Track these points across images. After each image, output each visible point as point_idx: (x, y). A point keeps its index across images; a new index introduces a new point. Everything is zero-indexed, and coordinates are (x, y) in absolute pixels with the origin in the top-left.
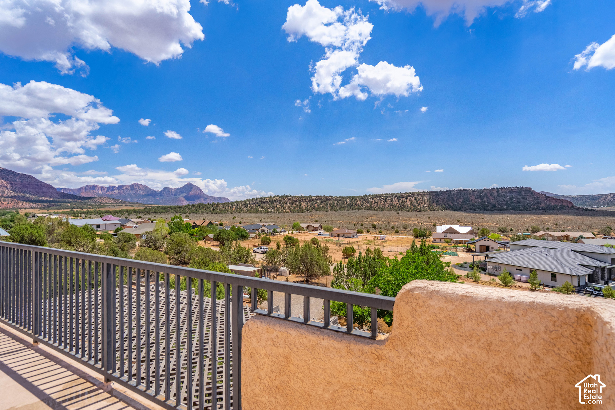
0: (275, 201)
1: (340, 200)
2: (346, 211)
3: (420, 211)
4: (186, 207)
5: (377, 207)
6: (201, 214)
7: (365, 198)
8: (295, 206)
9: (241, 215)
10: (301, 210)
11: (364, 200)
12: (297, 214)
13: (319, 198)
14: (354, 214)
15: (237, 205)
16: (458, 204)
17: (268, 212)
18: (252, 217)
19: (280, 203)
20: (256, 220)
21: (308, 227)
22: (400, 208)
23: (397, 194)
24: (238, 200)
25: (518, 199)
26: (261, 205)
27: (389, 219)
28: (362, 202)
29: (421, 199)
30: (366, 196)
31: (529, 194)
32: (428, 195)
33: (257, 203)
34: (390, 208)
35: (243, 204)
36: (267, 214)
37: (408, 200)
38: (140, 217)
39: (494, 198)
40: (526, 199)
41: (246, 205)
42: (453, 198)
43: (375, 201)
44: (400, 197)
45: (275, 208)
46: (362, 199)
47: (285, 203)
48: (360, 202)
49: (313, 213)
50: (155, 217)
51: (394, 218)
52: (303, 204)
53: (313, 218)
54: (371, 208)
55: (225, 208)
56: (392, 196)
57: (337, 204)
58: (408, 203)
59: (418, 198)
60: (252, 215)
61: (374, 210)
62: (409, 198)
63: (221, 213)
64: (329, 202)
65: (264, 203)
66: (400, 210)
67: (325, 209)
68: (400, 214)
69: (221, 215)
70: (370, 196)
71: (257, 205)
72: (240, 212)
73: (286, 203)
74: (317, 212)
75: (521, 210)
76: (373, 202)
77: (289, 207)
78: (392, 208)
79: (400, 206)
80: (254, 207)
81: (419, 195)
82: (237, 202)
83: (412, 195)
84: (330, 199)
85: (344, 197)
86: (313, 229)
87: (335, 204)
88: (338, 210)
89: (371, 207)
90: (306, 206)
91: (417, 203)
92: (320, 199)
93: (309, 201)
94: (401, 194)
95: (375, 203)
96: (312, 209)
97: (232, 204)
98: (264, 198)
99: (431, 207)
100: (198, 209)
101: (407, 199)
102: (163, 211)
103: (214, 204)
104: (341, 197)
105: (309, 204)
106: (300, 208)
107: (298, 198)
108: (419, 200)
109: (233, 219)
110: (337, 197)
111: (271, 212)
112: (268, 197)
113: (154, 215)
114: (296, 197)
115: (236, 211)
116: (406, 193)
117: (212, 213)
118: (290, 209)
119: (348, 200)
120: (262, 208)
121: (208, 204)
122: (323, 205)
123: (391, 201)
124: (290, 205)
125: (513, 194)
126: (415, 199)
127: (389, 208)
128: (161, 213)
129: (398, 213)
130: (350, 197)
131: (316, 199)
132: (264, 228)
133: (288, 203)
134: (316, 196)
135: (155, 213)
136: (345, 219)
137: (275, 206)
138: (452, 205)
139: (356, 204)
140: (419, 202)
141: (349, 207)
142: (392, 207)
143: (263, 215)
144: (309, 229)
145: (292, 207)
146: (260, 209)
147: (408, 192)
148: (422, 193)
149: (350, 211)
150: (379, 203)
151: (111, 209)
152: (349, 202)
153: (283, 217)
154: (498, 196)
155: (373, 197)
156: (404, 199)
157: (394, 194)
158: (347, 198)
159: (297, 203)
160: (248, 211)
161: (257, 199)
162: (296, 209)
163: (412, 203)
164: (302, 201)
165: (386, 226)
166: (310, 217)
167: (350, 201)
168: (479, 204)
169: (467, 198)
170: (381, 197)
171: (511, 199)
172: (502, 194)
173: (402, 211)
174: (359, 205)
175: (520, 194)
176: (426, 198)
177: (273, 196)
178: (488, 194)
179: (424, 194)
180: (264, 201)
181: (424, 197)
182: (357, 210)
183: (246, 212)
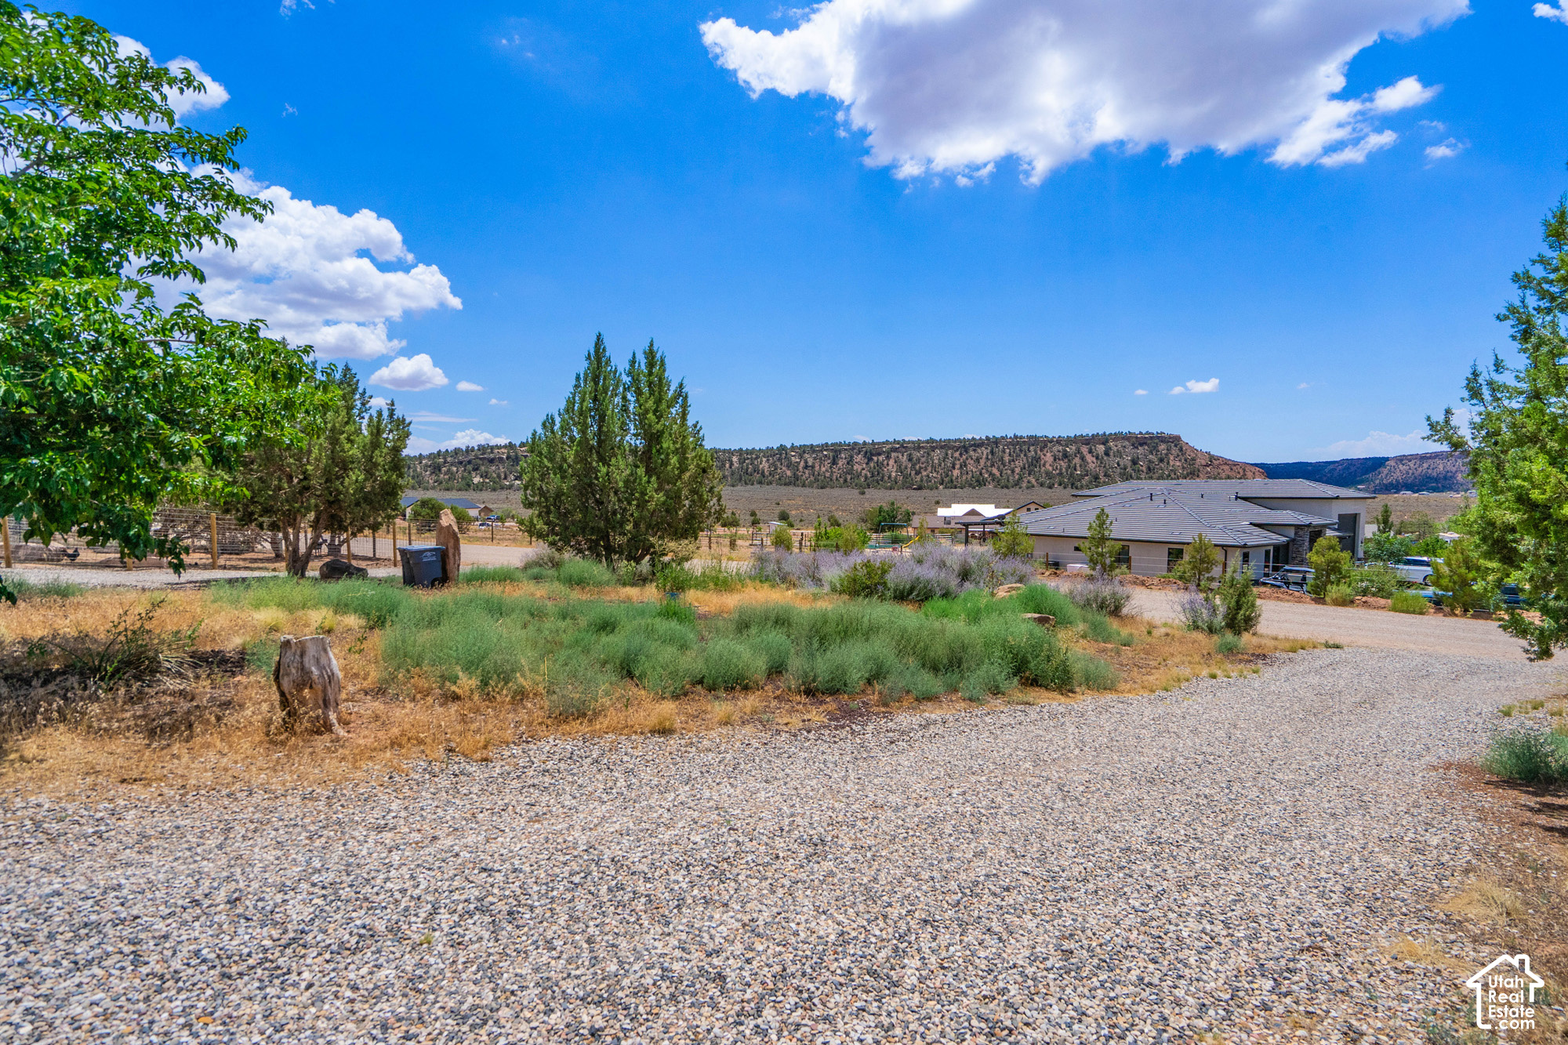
3: (920, 488)
5: (812, 478)
7: (780, 455)
11: (780, 460)
14: (747, 494)
16: (1013, 471)
17: (502, 488)
22: (869, 480)
23: (864, 443)
25: (1150, 461)
26: (483, 468)
28: (774, 464)
29: (923, 459)
30: (782, 448)
31: (1175, 451)
32: (942, 447)
33: (469, 462)
34: (845, 481)
35: (426, 465)
36: (500, 493)
37: (891, 462)
39: (1097, 458)
40: (1168, 463)
41: (436, 469)
42: (1002, 459)
43: (806, 462)
44: (871, 451)
46: (773, 457)
48: (767, 465)
54: (795, 481)
56: (853, 449)
58: (891, 468)
59: (916, 454)
60: (451, 495)
61: (804, 485)
62: (893, 455)
65: (492, 461)
66: (868, 485)
68: (867, 496)
70: (793, 448)
71: (470, 467)
76: (802, 464)
78: (849, 480)
79: (869, 475)
80: (459, 474)
81: (919, 447)
83: (902, 446)
85: (724, 451)
89: (796, 478)
91: (914, 465)
94: (873, 443)
95: (806, 467)
98: (492, 448)
99: (946, 480)
101: (888, 458)
108: (919, 460)
111: (510, 487)
112: (504, 446)
116: (887, 442)
119: (735, 459)
120: (484, 475)
123: (848, 463)
125: (1141, 450)
126: (910, 460)
127: (842, 480)
129: (863, 493)
130: (741, 450)
138: (997, 474)
139: (756, 470)
140: (917, 467)
141: (736, 476)
142: (849, 477)
143: (486, 496)
146: (477, 480)
147: (891, 440)
148: (927, 442)
149: (739, 488)
150: (817, 468)
152: (736, 465)
154: (1107, 454)
155: (802, 450)
156: (881, 458)
157: (855, 444)
158: (731, 452)
160: (441, 483)
161: (469, 450)
163: (900, 470)
167: (742, 461)
168: (1061, 474)
169: (1033, 458)
170: (822, 451)
171: (1134, 462)
172: (1115, 449)
173: (875, 487)
174: (763, 475)
175: (1154, 449)
176: (937, 455)
177: (518, 444)
178: (1084, 449)
179: (933, 445)
180: (492, 456)
181: (932, 453)
182: (759, 486)
183: (433, 488)
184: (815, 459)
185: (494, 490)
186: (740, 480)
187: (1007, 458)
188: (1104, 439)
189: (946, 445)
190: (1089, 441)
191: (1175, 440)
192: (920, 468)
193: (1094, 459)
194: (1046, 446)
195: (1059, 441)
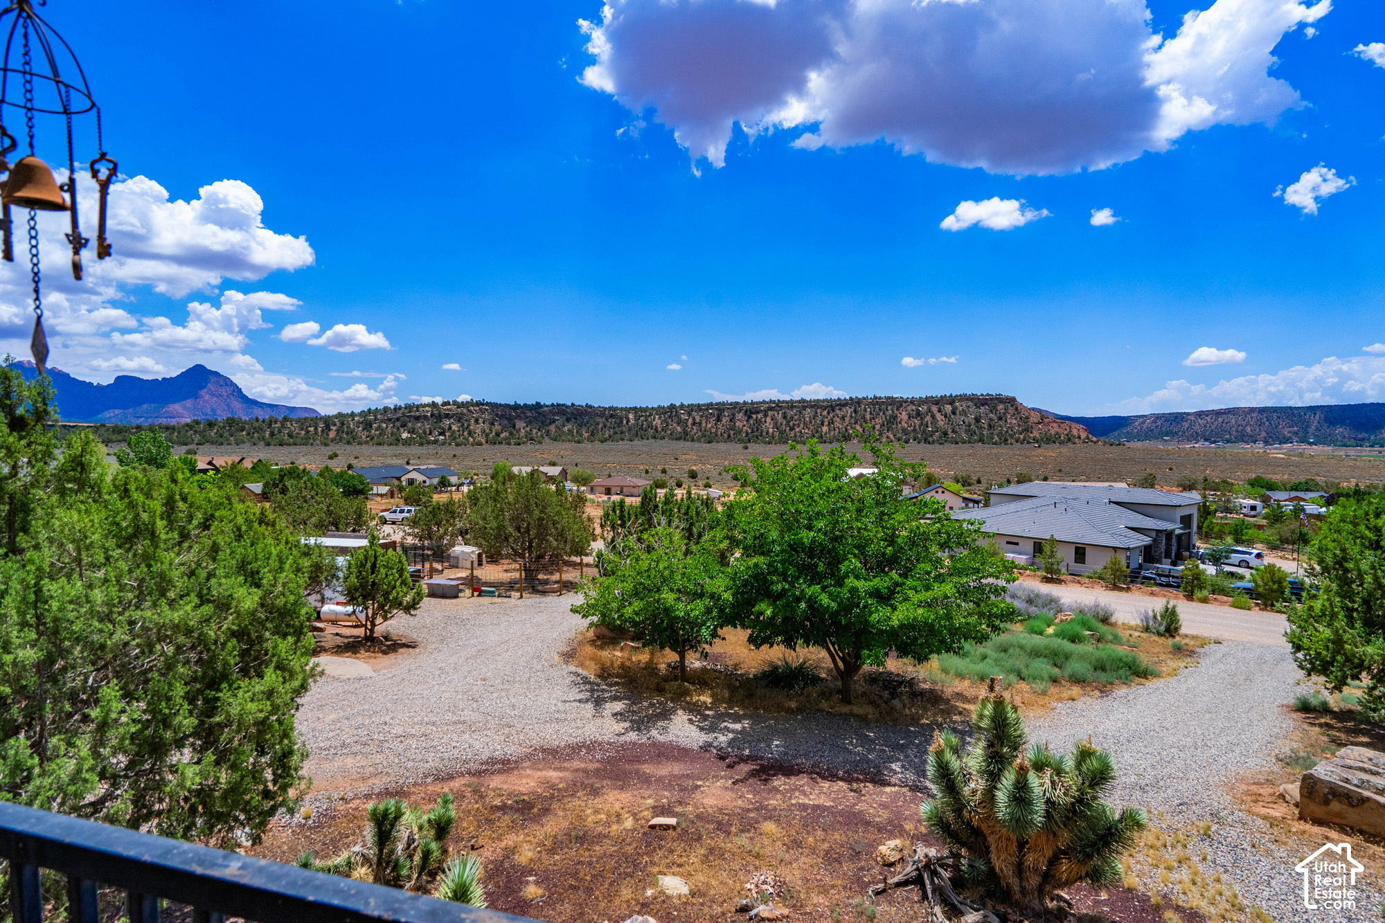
0: (447, 416)
1: (612, 416)
2: (625, 442)
4: (189, 426)
5: (700, 434)
6: (234, 446)
7: (670, 412)
8: (500, 428)
9: (355, 449)
10: (513, 438)
11: (670, 417)
12: (504, 447)
13: (560, 410)
14: (645, 449)
15: (343, 424)
16: (874, 428)
17: (428, 443)
18: (384, 456)
19: (459, 421)
22: (750, 436)
23: (745, 403)
24: (345, 412)
25: (990, 419)
26: (410, 425)
27: (725, 459)
28: (665, 421)
29: (796, 417)
30: (672, 407)
31: (1011, 410)
32: (812, 407)
33: (398, 419)
34: (729, 436)
35: (359, 422)
37: (768, 419)
39: (946, 417)
40: (1006, 421)
41: (368, 425)
42: (864, 417)
43: (694, 419)
44: (751, 410)
45: (447, 434)
46: (664, 414)
47: (472, 422)
48: (659, 422)
49: (544, 446)
51: (738, 456)
52: (520, 424)
53: (545, 456)
54: (684, 436)
55: (308, 432)
56: (735, 408)
57: (605, 426)
58: (769, 425)
59: (790, 413)
60: (384, 449)
61: (693, 440)
62: (770, 413)
63: (295, 444)
64: (586, 419)
65: (417, 418)
66: (749, 440)
67: (575, 437)
68: (750, 450)
69: (293, 449)
70: (682, 406)
71: (398, 424)
72: (349, 443)
73: (477, 421)
74: (556, 443)
75: (995, 443)
76: (690, 421)
77: (483, 431)
78: (732, 435)
79: (749, 431)
80: (389, 431)
81: (793, 407)
82: (340, 415)
83: (776, 406)
84: (588, 413)
85: (622, 409)
87: (601, 425)
88: (606, 440)
89: (686, 433)
90: (528, 429)
91: (788, 422)
92: (564, 412)
93: (534, 417)
94: (752, 403)
95: (694, 423)
96: (542, 436)
97: (328, 421)
98: (418, 407)
100: (226, 434)
101: (766, 416)
102: (113, 437)
103: (272, 422)
104: (615, 409)
105: (534, 424)
106: (511, 434)
107: (507, 410)
108: (792, 418)
109: (331, 458)
110: (605, 409)
111: (436, 442)
112: (428, 405)
114: (500, 405)
115: (337, 440)
116: (764, 402)
117: (268, 444)
118: (487, 435)
119: (631, 416)
120: (411, 431)
121: (257, 420)
122: (568, 426)
123: (731, 421)
124: (486, 426)
125: (982, 409)
126: (785, 417)
127: (726, 435)
129: (746, 448)
130: (636, 408)
131: (551, 412)
133: (481, 421)
134: (553, 405)
136: (624, 459)
137: (447, 427)
138: (860, 430)
139: (650, 426)
140: (791, 424)
141: (633, 432)
142: (732, 432)
143: (415, 450)
145: (491, 430)
146: (405, 435)
147: (767, 400)
148: (799, 402)
149: (636, 442)
150: (704, 425)
152: (632, 421)
153: (467, 456)
154: (954, 413)
155: (691, 409)
156: (759, 416)
157: (737, 403)
158: (627, 410)
159: (505, 422)
160: (373, 438)
161: (397, 409)
162: (503, 435)
163: (776, 426)
164: (518, 416)
165: (720, 474)
166: (537, 454)
167: (637, 418)
168: (915, 430)
169: (891, 416)
170: (707, 410)
171: (977, 420)
172: (961, 408)
173: (756, 442)
174: (656, 430)
175: (993, 409)
176: (808, 413)
177: (440, 403)
178: (934, 409)
179: (804, 405)
180: (418, 414)
181: (804, 412)
182: (653, 441)
183: (367, 443)
185: (422, 444)
186: (637, 434)
187: (868, 416)
188: (951, 400)
189: (816, 405)
190: (938, 401)
191: (1012, 401)
192: (794, 425)
193: (943, 418)
194: (901, 405)
195: (912, 402)
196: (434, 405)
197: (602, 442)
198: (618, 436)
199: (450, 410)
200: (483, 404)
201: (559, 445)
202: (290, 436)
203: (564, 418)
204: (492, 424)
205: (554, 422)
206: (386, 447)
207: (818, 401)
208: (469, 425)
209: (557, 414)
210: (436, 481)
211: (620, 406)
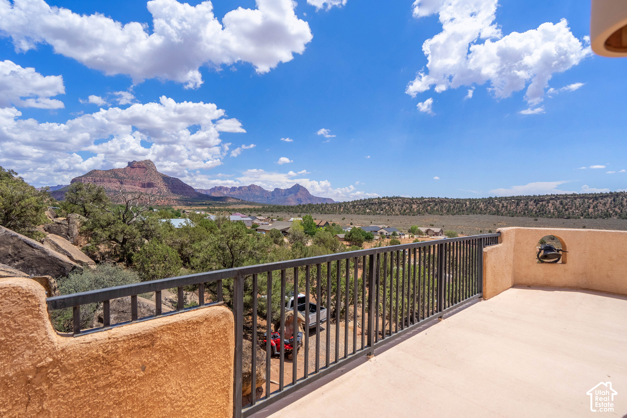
0: (384, 203)
1: (458, 203)
2: (465, 215)
3: (568, 218)
4: (298, 206)
5: (506, 212)
7: (490, 201)
8: (406, 208)
9: (349, 216)
10: (411, 212)
11: (489, 203)
12: (407, 216)
13: (432, 200)
14: (476, 219)
15: (345, 206)
17: (377, 214)
18: (361, 219)
19: (389, 205)
20: (366, 222)
21: (427, 232)
22: (538, 213)
23: (534, 196)
24: (346, 201)
26: (369, 206)
28: (486, 205)
29: (570, 204)
30: (491, 198)
32: (581, 198)
33: (365, 204)
34: (525, 213)
35: (351, 205)
36: (375, 216)
37: (550, 205)
38: (260, 215)
41: (354, 206)
43: (503, 204)
44: (538, 200)
45: (384, 210)
46: (486, 202)
47: (394, 205)
48: (483, 206)
49: (427, 217)
50: (272, 215)
52: (414, 206)
53: (427, 221)
54: (498, 213)
55: (334, 209)
56: (528, 199)
57: (454, 207)
58: (550, 207)
59: (565, 202)
60: (361, 216)
61: (502, 215)
62: (551, 201)
63: (330, 213)
64: (445, 204)
65: (372, 204)
66: (538, 216)
67: (440, 212)
68: (539, 222)
69: (330, 215)
70: (496, 198)
71: (365, 206)
72: (348, 213)
73: (396, 205)
74: (431, 215)
76: (501, 205)
77: (399, 209)
79: (538, 211)
80: (362, 209)
81: (567, 198)
82: (344, 202)
83: (557, 197)
84: (446, 202)
85: (463, 200)
86: (434, 234)
87: (452, 207)
88: (455, 214)
89: (498, 211)
90: (418, 208)
91: (564, 207)
92: (434, 201)
93: (421, 204)
94: (539, 196)
95: (503, 207)
96: (424, 212)
97: (340, 205)
98: (373, 199)
99: (585, 214)
100: (309, 209)
101: (548, 203)
103: (322, 205)
104: (459, 200)
105: (420, 206)
106: (410, 210)
107: (409, 200)
108: (566, 204)
109: (343, 219)
110: (454, 200)
111: (380, 214)
112: (377, 199)
113: (271, 214)
114: (406, 198)
115: (344, 212)
116: (547, 195)
117: (321, 213)
118: (400, 211)
119: (468, 203)
120: (370, 209)
121: (318, 204)
122: (436, 207)
123: (526, 205)
124: (400, 207)
126: (561, 203)
127: (522, 213)
128: (276, 212)
129: (536, 220)
130: (470, 199)
131: (428, 201)
132: (382, 230)
133: (398, 205)
134: (429, 198)
135: (272, 211)
136: (466, 224)
137: (384, 208)
138: (619, 211)
139: (478, 208)
141: (469, 210)
142: (526, 212)
143: (371, 217)
144: (429, 233)
145: (402, 209)
146: (368, 211)
147: (550, 194)
148: (572, 195)
149: (470, 216)
150: (509, 207)
151: (236, 207)
152: (468, 205)
153: (393, 220)
155: (501, 199)
156: (544, 203)
157: (529, 196)
158: (466, 200)
159: (408, 205)
160: (356, 212)
161: (365, 200)
162: (407, 211)
163: (555, 208)
164: (413, 203)
166: (423, 220)
167: (471, 204)
170: (511, 200)
173: (542, 217)
174: (481, 209)
176: (578, 202)
177: (381, 197)
179: (575, 197)
180: (373, 202)
181: (575, 201)
182: (480, 215)
183: (354, 213)
184: (507, 203)
185: (374, 215)
186: (471, 212)
189: (584, 197)
192: (568, 208)
196: (379, 198)
197: (453, 215)
198: (462, 212)
199: (385, 200)
200: (399, 198)
201: (432, 216)
202: (328, 210)
203: (434, 203)
204: (402, 206)
205: (430, 205)
206: (361, 215)
207: (586, 194)
208: (393, 207)
209: (431, 202)
210: (391, 233)
211: (462, 198)
